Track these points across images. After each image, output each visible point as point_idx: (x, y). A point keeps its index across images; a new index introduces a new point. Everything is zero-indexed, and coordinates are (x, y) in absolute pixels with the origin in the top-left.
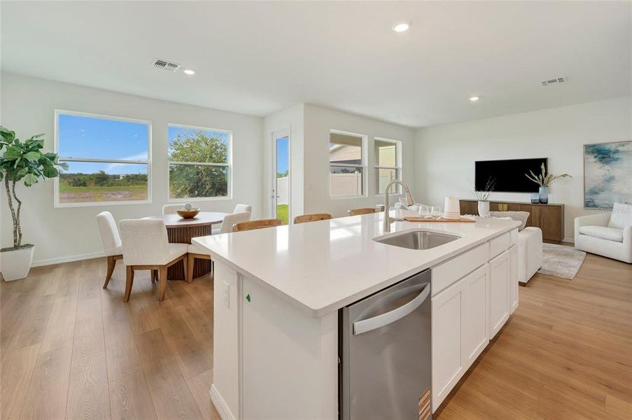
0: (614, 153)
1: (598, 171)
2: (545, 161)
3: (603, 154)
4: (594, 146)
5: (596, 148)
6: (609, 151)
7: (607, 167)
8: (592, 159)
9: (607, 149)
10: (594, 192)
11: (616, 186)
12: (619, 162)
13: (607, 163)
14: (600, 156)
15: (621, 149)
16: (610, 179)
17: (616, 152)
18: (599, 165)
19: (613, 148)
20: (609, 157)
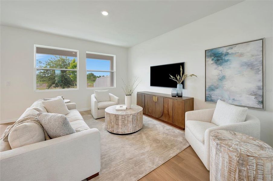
0: (225, 55)
1: (214, 71)
2: (182, 64)
3: (217, 57)
4: (211, 50)
5: (213, 52)
6: (222, 54)
7: (220, 68)
8: (210, 61)
9: (220, 52)
10: (212, 89)
11: (227, 84)
12: (229, 63)
13: (221, 64)
14: (216, 59)
15: (230, 51)
16: (222, 78)
17: (227, 54)
18: (215, 66)
19: (224, 50)
20: (222, 59)
